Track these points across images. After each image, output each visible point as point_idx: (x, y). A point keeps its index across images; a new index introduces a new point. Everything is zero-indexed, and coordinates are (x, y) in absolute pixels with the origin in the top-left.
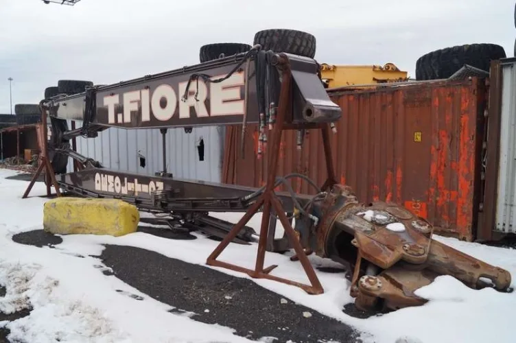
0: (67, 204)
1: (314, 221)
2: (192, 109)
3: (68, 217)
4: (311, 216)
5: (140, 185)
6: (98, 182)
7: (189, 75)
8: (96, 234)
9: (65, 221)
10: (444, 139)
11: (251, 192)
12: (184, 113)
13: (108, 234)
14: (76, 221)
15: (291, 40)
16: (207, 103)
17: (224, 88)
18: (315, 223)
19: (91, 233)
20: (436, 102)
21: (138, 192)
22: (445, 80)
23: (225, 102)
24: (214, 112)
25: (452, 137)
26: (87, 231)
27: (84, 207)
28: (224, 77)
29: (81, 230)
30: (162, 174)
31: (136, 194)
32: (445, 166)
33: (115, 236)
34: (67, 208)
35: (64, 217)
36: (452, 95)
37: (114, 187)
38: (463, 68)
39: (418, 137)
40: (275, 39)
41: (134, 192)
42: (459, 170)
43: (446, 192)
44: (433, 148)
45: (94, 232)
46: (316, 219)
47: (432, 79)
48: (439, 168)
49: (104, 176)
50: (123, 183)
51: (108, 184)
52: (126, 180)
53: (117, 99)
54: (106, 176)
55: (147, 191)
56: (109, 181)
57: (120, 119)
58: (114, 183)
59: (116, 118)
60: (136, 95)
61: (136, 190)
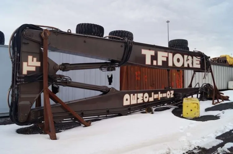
2: (188, 65)
5: (162, 94)
6: (127, 100)
12: (186, 66)
16: (192, 64)
21: (161, 98)
24: (194, 67)
30: (170, 88)
31: (159, 99)
37: (143, 100)
41: (158, 98)
44: (176, 77)
49: (134, 95)
50: (150, 96)
51: (138, 99)
52: (153, 93)
53: (152, 53)
54: (136, 95)
55: (166, 96)
56: (138, 97)
57: (155, 63)
58: (143, 97)
59: (152, 62)
60: (165, 54)
61: (160, 97)
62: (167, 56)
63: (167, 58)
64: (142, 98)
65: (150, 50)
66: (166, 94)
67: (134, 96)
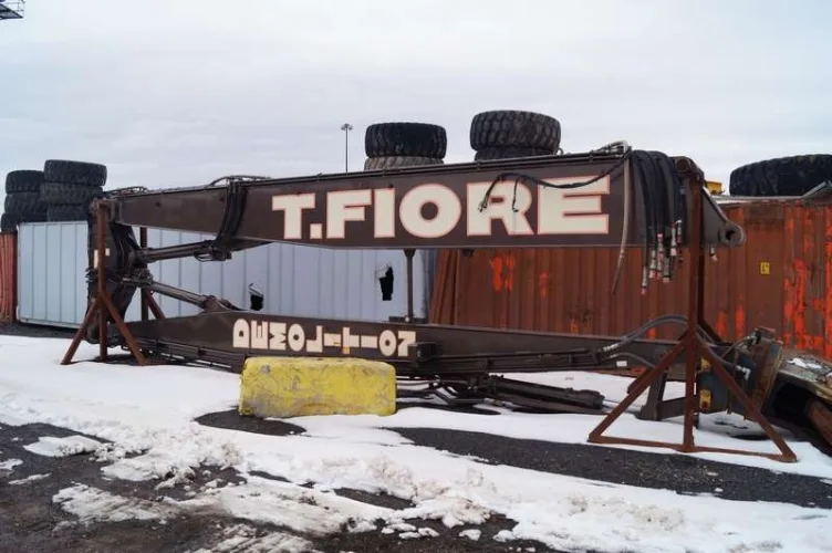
0: (293, 368)
1: (745, 374)
2: (496, 223)
3: (294, 388)
4: (739, 367)
5: (356, 337)
6: (241, 334)
7: (496, 174)
8: (345, 413)
9: (287, 394)
10: (800, 271)
11: (614, 342)
12: (479, 229)
13: (368, 413)
14: (306, 395)
15: (539, 129)
17: (567, 196)
18: (747, 377)
19: (335, 413)
20: (791, 224)
21: (351, 348)
22: (799, 197)
23: (567, 215)
24: (546, 231)
25: (814, 269)
26: (327, 409)
27: (327, 370)
28: (586, 180)
29: (314, 410)
30: (407, 319)
31: (346, 351)
32: (804, 305)
33: (381, 415)
34: (294, 373)
35: (285, 389)
36: (811, 217)
37: (286, 342)
38: (823, 184)
39: (765, 268)
40: (518, 125)
41: (342, 347)
42: (824, 310)
43: (807, 338)
44: (787, 282)
45: (340, 410)
46: (747, 371)
47: (766, 195)
48: (796, 308)
49: (259, 324)
50: (310, 335)
51: (270, 336)
52: (319, 329)
53: (308, 201)
54: (265, 324)
55: (375, 346)
56: (272, 332)
57: (316, 232)
58: (286, 335)
59: (305, 230)
60: (363, 197)
61: (346, 345)
62: (367, 201)
63: (370, 210)
64: (284, 338)
65: (299, 193)
66: (374, 339)
67: (259, 327)
